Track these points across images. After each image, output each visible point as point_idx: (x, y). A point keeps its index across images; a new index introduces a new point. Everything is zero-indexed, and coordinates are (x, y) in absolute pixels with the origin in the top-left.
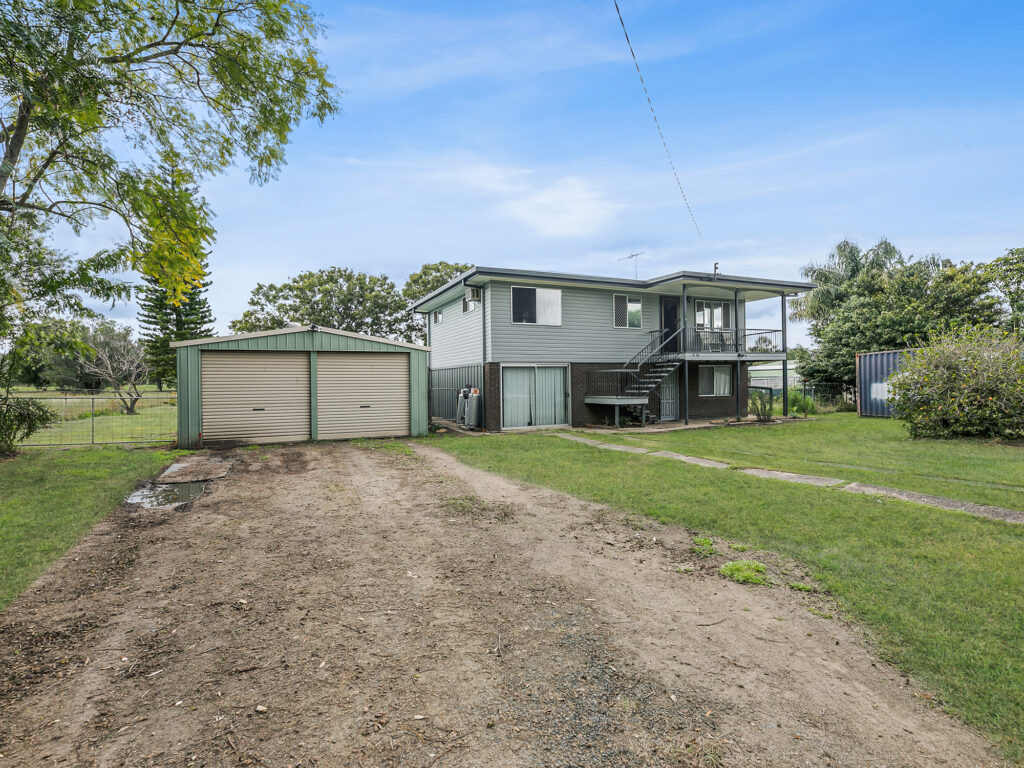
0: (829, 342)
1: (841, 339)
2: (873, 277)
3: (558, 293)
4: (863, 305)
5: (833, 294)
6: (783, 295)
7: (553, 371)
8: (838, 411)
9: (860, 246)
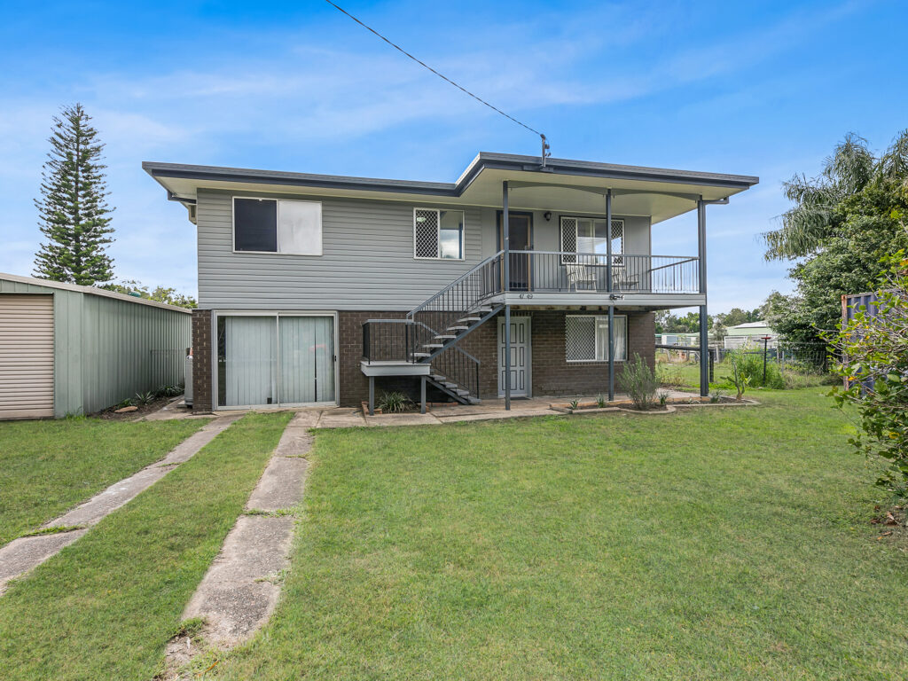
0: (811, 283)
1: (829, 278)
2: (887, 189)
3: (317, 208)
4: (866, 227)
5: (827, 219)
6: (701, 202)
7: (311, 324)
8: (824, 384)
9: (870, 149)
